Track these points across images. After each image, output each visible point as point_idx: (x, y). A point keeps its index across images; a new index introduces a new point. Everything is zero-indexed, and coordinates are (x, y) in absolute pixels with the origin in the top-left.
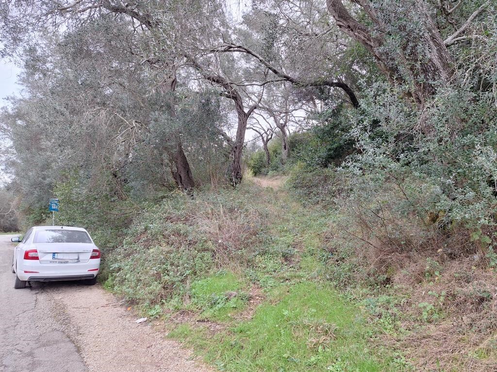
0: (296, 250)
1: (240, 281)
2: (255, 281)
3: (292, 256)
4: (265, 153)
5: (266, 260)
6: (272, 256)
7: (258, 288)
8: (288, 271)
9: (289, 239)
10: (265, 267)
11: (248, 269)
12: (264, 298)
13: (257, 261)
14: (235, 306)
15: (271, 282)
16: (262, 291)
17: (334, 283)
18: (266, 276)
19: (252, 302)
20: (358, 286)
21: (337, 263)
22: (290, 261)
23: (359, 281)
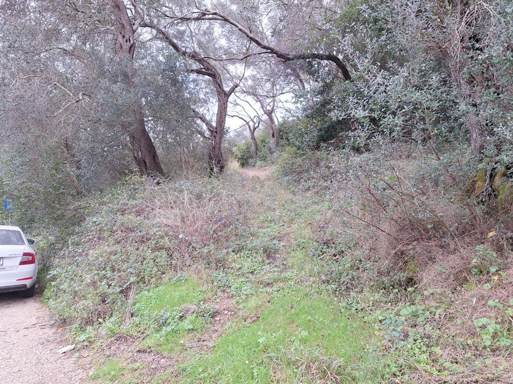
0: (282, 244)
1: (203, 289)
2: (225, 287)
3: (277, 251)
4: (253, 142)
5: (242, 258)
6: (249, 252)
7: (228, 298)
8: (270, 272)
9: (274, 230)
10: (240, 268)
11: (217, 272)
12: (234, 313)
13: (230, 260)
14: (191, 327)
15: (247, 289)
16: (234, 301)
17: (333, 286)
18: (241, 280)
19: (218, 319)
20: (366, 290)
21: (334, 258)
22: (274, 259)
23: (367, 283)
